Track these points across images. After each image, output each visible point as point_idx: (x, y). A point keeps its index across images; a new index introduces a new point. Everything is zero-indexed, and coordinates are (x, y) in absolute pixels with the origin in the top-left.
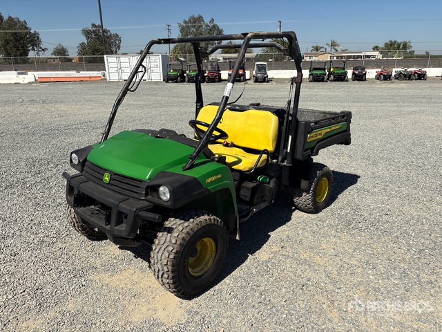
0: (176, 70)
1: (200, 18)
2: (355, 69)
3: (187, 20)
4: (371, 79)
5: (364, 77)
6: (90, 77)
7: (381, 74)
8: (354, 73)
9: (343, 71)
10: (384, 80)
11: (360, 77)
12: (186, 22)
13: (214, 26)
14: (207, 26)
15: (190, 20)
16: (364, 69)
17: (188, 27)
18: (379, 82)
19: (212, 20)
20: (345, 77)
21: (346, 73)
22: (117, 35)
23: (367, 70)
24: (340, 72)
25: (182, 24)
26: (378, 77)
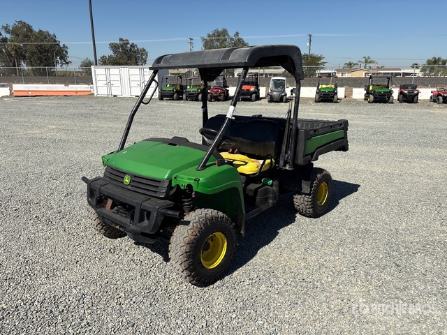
0: (173, 85)
1: (225, 32)
2: (403, 87)
3: (211, 33)
4: (425, 101)
5: (416, 98)
6: (77, 92)
7: (439, 95)
8: (401, 93)
9: (387, 90)
10: (444, 102)
11: (409, 98)
12: (209, 36)
13: (239, 40)
14: (232, 39)
15: (214, 34)
16: (415, 87)
17: (211, 40)
18: (436, 105)
19: (237, 34)
20: (389, 98)
21: (391, 92)
22: (144, 50)
23: (420, 90)
24: (382, 91)
25: (205, 38)
26: (435, 99)
